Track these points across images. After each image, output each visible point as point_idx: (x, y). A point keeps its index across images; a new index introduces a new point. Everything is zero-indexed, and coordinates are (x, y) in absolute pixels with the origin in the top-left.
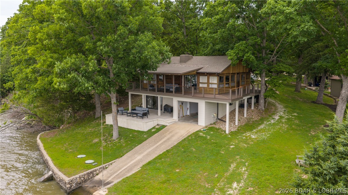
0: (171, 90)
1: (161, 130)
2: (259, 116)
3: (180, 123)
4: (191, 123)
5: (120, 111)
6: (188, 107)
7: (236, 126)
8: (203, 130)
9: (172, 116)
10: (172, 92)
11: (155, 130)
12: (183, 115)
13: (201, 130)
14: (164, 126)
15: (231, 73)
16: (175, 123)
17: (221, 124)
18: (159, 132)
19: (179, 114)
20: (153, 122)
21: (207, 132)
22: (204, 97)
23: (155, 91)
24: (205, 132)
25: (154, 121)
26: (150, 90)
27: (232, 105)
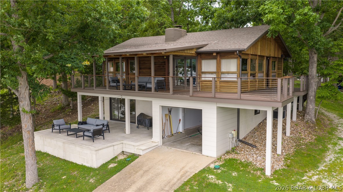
0: (149, 86)
1: (128, 165)
2: (310, 133)
3: (166, 149)
4: (187, 149)
5: (57, 125)
6: (181, 117)
7: (278, 155)
8: (215, 168)
9: (151, 135)
10: (150, 89)
11: (115, 165)
12: (171, 132)
13: (209, 168)
14: (133, 157)
15: (259, 54)
16: (156, 149)
17: (247, 151)
18: (121, 170)
19: (163, 131)
20: (112, 147)
21: (222, 171)
22: (215, 98)
23: (120, 90)
24: (219, 171)
25: (116, 147)
26: (111, 87)
27: (259, 113)
